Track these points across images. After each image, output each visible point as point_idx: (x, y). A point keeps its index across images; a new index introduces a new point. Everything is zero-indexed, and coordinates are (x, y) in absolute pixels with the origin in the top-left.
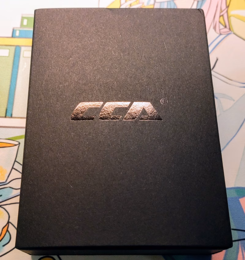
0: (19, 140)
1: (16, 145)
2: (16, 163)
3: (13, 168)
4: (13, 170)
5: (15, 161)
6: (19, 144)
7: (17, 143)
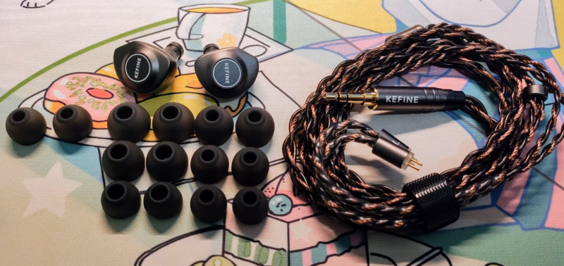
0: (250, 6)
1: (244, 10)
2: (248, 29)
3: (244, 34)
4: (245, 37)
5: (247, 27)
6: (250, 9)
7: (247, 8)
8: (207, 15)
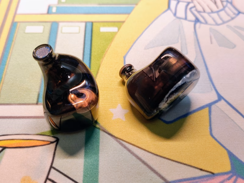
1: (52, 143)
2: (52, 170)
3: (47, 178)
5: (51, 167)
7: (55, 140)
8: (7, 150)
